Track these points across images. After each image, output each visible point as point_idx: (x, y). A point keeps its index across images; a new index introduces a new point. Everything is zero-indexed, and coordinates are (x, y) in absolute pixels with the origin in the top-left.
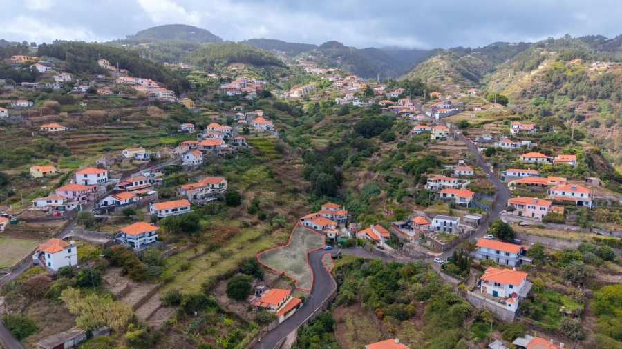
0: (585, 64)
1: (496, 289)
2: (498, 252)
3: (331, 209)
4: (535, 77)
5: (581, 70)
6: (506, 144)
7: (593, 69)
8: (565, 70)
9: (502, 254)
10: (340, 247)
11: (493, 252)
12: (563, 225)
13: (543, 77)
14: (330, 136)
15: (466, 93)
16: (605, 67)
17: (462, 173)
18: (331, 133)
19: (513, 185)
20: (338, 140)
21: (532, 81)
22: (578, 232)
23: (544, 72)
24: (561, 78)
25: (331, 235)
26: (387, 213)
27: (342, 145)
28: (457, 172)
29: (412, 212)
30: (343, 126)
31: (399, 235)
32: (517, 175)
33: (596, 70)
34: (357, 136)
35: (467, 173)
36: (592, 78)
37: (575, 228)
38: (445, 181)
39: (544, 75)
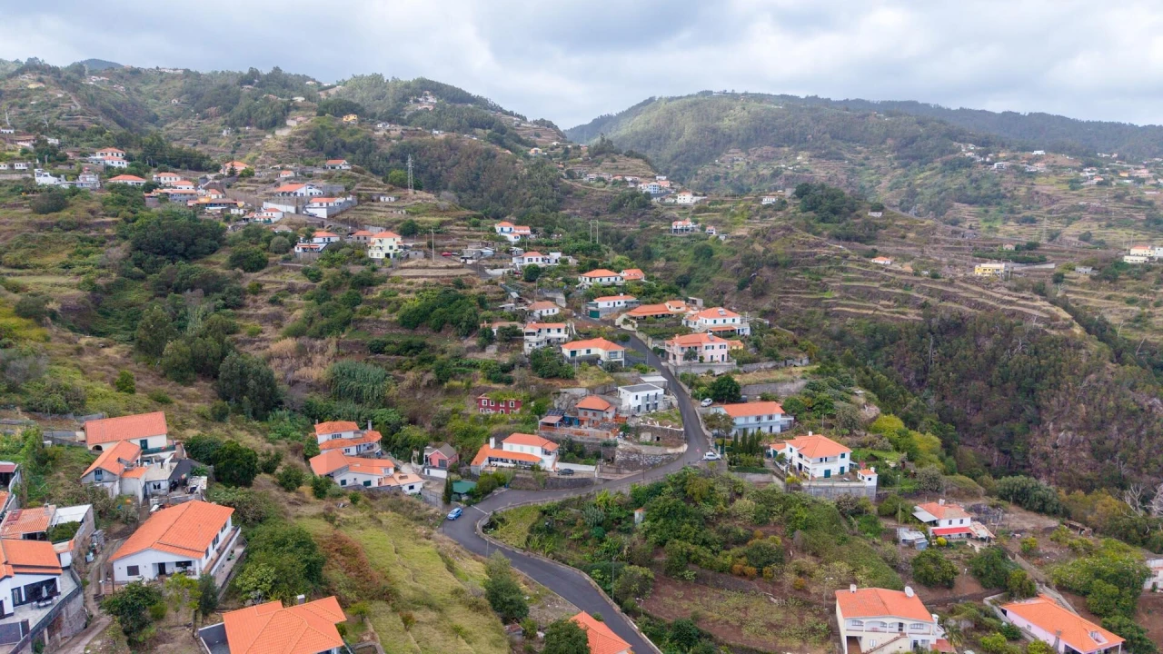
0: (366, 125)
1: (825, 466)
2: (759, 418)
3: (348, 435)
4: (291, 140)
5: (364, 134)
6: (534, 259)
7: (381, 133)
8: (338, 131)
9: (765, 419)
10: (469, 504)
11: (752, 420)
12: (759, 364)
13: (307, 141)
14: (67, 266)
15: (325, 168)
16: (399, 132)
17: (545, 314)
18: (64, 257)
19: (626, 322)
20: (107, 275)
21: (290, 147)
22: (776, 368)
23: (305, 132)
24: (338, 144)
25: (411, 487)
26: (497, 408)
27: (120, 286)
28: (536, 314)
29: (559, 393)
30: (82, 240)
31: (578, 439)
32: (612, 305)
33: (385, 135)
34: (156, 264)
35: (551, 313)
36: (386, 148)
37: (770, 365)
38: (549, 331)
39: (307, 137)
